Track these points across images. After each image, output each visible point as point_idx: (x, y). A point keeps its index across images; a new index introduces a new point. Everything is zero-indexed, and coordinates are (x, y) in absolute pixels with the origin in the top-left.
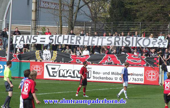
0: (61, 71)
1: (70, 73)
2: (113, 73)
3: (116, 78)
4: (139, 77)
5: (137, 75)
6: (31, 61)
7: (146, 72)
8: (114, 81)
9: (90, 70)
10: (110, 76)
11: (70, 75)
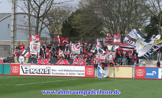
1: (37, 71)
2: (65, 70)
3: (67, 74)
4: (82, 72)
5: (80, 71)
6: (11, 63)
7: (86, 69)
8: (65, 75)
9: (50, 68)
10: (63, 72)
11: (37, 72)
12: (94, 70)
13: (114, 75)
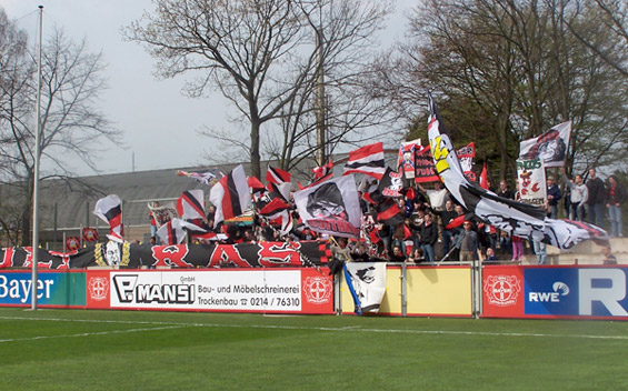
0: (141, 288)
1: (156, 293)
2: (237, 289)
3: (244, 301)
4: (292, 295)
5: (286, 290)
6: (89, 268)
7: (305, 282)
8: (239, 307)
9: (192, 283)
10: (233, 295)
11: (156, 296)
12: (331, 283)
13: (404, 306)
